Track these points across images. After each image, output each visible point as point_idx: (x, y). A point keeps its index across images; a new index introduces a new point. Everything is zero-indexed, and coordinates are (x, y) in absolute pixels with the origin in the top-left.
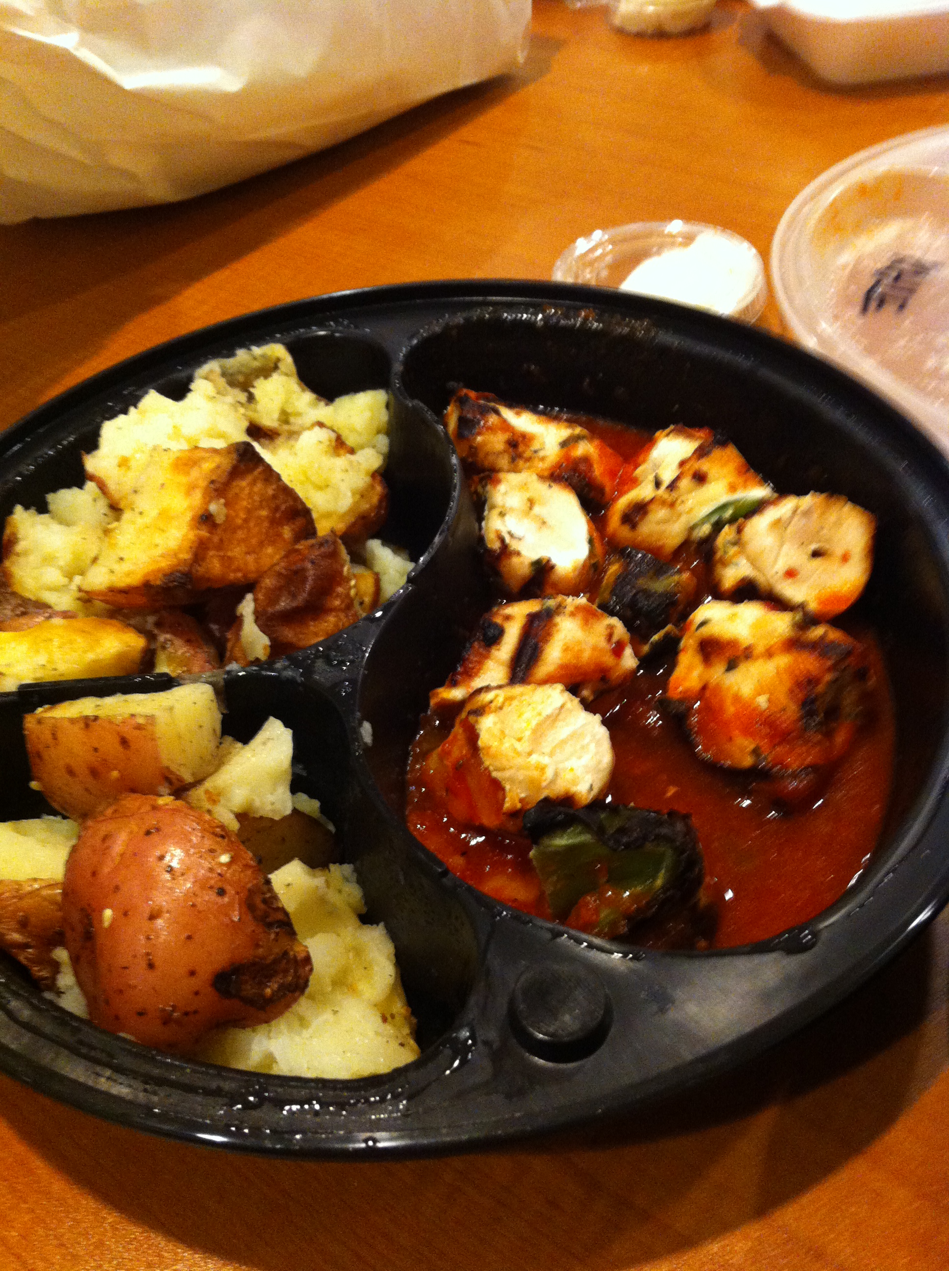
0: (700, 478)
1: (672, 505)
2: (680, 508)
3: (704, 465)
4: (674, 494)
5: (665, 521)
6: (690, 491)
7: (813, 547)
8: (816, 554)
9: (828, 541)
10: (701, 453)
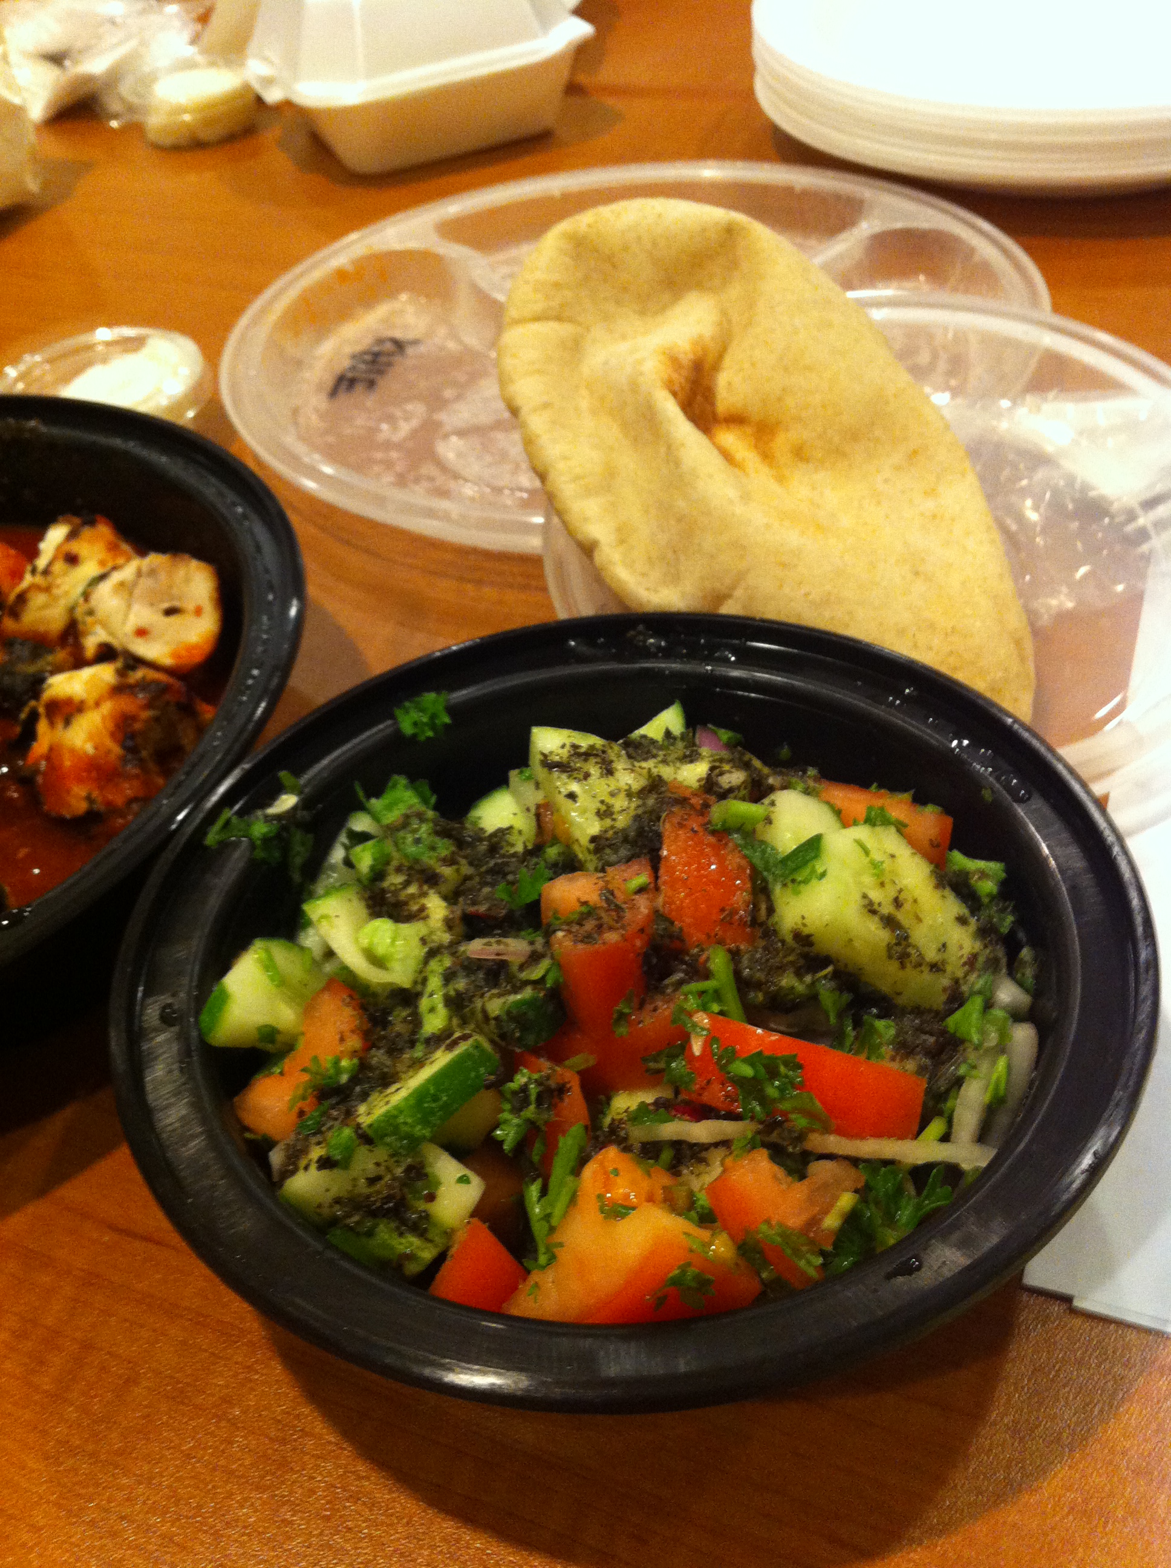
0: (72, 560)
1: (47, 589)
2: (55, 591)
3: (75, 547)
4: (50, 579)
5: (45, 606)
6: (65, 574)
7: (166, 605)
8: (170, 612)
9: (180, 598)
10: (72, 535)
